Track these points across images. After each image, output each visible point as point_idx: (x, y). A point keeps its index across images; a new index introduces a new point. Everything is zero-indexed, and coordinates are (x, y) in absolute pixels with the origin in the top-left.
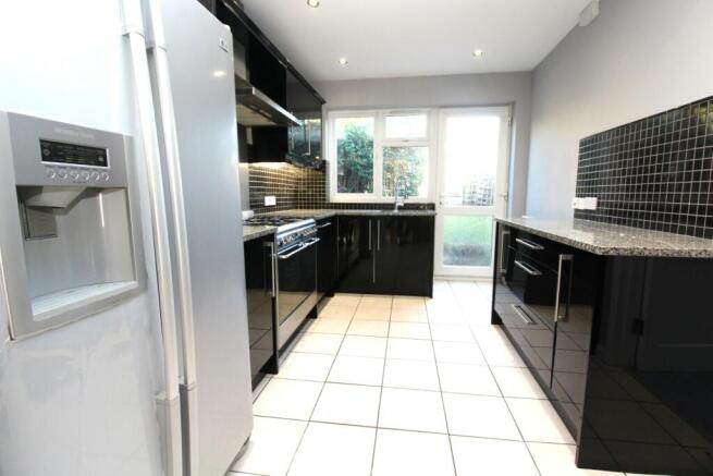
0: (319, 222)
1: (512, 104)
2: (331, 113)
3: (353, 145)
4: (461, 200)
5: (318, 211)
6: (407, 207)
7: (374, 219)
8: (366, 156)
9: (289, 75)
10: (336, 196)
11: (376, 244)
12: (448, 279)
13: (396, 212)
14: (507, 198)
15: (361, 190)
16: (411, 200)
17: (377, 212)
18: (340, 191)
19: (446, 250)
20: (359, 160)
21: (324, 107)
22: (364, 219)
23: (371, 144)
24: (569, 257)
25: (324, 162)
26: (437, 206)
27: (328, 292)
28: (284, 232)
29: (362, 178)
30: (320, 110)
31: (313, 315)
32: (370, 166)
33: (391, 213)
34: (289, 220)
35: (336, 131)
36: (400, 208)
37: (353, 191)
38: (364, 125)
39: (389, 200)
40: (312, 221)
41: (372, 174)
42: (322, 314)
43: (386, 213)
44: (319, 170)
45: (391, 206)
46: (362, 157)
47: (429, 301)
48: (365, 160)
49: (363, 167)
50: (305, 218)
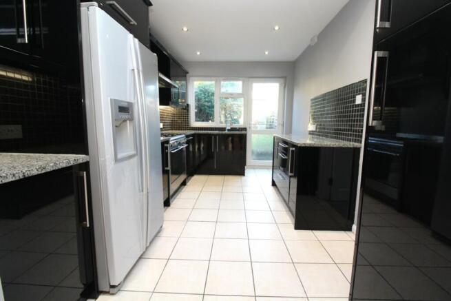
0: (187, 136)
1: (285, 78)
2: (191, 78)
3: (203, 95)
4: (265, 126)
5: (186, 131)
6: (232, 129)
7: (215, 135)
8: (210, 101)
9: (171, 61)
10: (195, 123)
11: (216, 149)
12: (254, 167)
13: (226, 132)
14: (283, 125)
15: (207, 120)
16: (235, 126)
17: (217, 132)
18: (196, 121)
19: (253, 152)
20: (206, 104)
21: (188, 75)
22: (210, 135)
23: (213, 94)
24: (294, 149)
25: (188, 105)
26: (248, 129)
27: (191, 174)
28: (173, 140)
29: (208, 113)
30: (185, 76)
31: (184, 184)
32: (213, 107)
33: (224, 132)
34: (173, 135)
35: (194, 88)
36: (229, 130)
37: (203, 121)
38: (209, 84)
39: (223, 126)
40: (184, 136)
41: (213, 111)
42: (188, 184)
43: (221, 132)
44: (185, 109)
45: (224, 129)
46: (208, 102)
47: (243, 178)
48: (210, 103)
49: (209, 107)
50: (180, 134)
